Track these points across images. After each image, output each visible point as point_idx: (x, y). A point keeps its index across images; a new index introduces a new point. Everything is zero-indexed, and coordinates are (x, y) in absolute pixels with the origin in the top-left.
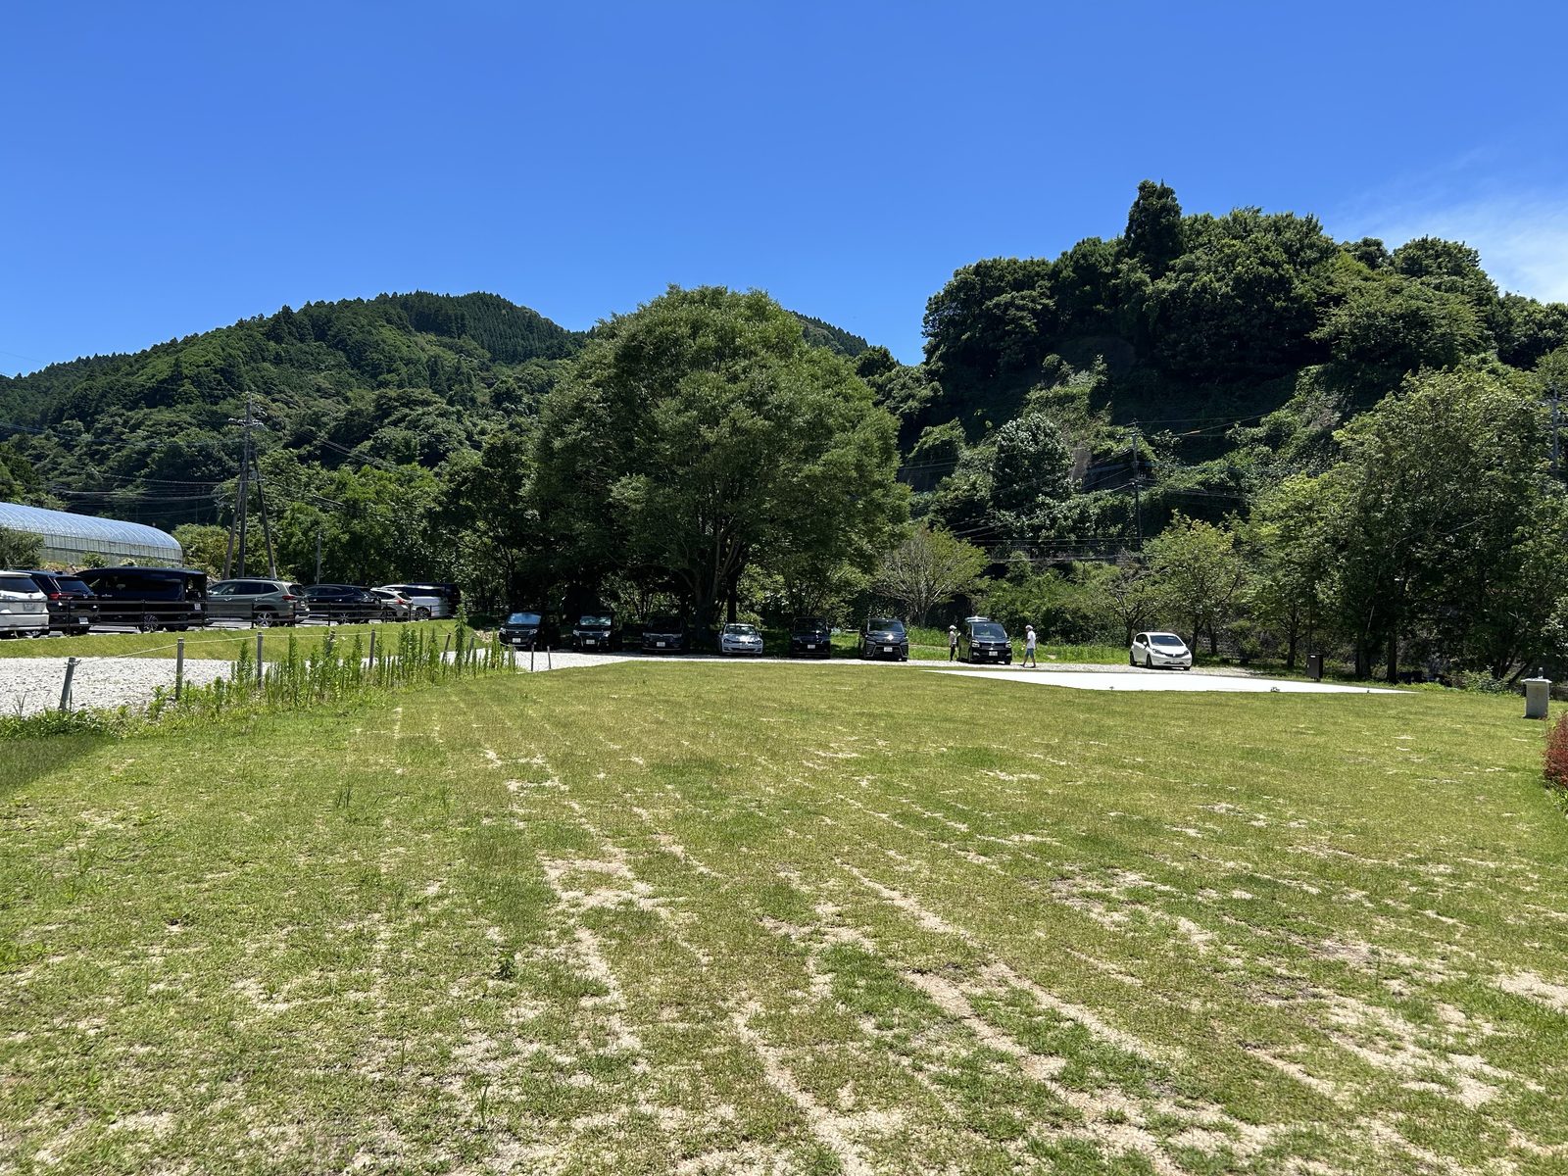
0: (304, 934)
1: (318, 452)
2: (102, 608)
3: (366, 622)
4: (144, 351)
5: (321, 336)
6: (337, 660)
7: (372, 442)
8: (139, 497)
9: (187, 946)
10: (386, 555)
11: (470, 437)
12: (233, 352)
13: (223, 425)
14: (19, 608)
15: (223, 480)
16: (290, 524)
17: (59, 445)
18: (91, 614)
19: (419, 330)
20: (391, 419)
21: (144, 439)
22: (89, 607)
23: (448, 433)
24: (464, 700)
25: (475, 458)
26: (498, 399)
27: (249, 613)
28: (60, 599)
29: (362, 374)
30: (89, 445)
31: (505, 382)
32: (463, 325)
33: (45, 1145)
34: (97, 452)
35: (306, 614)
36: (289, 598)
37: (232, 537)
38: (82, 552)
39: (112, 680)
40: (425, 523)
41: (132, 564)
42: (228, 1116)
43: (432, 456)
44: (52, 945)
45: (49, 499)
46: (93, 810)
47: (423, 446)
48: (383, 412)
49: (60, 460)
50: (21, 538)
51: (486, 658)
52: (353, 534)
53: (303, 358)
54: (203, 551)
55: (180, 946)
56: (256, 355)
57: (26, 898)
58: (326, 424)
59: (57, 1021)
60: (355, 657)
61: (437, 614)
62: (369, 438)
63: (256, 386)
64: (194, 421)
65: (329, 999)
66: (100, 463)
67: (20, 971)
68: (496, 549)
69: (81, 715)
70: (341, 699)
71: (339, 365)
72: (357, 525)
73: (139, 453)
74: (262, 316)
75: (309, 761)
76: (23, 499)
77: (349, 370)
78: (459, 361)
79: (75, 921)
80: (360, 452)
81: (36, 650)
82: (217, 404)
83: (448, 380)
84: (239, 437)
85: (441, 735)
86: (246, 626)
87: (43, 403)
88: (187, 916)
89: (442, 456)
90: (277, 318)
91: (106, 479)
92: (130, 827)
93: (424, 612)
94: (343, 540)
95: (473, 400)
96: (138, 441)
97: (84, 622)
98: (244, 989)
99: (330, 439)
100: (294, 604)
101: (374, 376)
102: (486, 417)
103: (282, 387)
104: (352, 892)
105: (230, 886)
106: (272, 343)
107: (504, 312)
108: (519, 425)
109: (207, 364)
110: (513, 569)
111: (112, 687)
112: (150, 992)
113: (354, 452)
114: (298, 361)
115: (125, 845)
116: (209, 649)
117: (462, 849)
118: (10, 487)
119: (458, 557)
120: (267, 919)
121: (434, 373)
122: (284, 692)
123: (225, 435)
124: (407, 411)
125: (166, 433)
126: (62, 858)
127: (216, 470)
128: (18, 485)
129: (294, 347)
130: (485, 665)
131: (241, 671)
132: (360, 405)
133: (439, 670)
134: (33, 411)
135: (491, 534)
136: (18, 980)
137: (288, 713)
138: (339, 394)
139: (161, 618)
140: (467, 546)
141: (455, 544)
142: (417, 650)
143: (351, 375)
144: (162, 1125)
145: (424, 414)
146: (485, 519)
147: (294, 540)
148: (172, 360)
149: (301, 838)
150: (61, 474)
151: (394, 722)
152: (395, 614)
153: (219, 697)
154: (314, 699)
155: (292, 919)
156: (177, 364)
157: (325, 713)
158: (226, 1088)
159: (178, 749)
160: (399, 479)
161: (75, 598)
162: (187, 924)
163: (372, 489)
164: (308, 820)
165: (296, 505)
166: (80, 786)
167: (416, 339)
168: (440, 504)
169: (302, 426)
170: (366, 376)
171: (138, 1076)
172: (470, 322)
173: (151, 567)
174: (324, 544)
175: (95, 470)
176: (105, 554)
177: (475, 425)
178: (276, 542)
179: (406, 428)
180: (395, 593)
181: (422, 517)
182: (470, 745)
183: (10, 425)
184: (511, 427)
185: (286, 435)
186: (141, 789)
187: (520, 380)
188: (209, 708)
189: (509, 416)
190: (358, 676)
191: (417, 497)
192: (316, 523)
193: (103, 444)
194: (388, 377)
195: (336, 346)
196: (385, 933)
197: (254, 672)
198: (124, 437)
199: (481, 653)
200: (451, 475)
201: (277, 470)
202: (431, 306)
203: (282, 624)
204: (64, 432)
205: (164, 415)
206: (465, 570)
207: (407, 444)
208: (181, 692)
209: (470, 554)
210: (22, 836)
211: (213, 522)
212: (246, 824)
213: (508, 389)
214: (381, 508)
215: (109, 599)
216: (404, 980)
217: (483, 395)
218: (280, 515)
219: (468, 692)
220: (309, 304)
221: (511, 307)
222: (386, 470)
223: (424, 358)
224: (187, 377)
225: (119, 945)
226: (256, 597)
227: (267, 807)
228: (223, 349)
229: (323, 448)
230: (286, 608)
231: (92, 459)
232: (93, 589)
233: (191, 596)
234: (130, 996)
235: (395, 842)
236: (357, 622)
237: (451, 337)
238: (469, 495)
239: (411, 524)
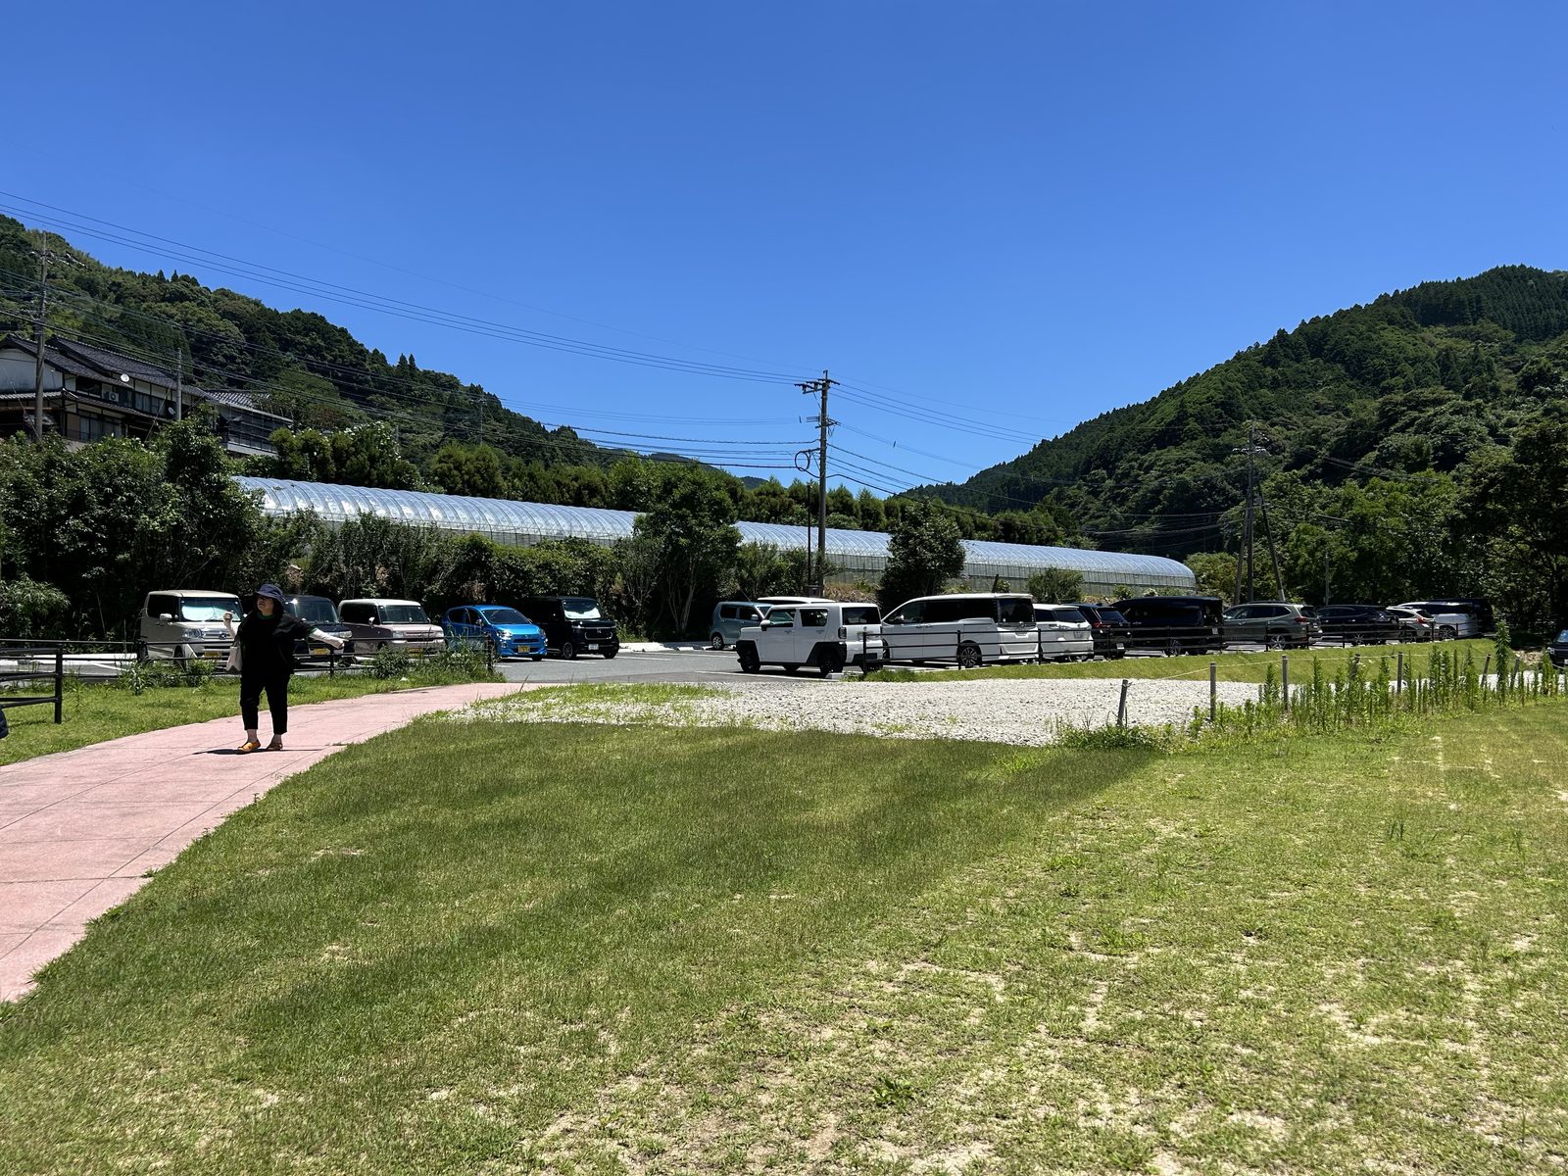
0: (1381, 969)
1: (1319, 471)
2: (1134, 634)
3: (1383, 642)
4: (1154, 398)
5: (1317, 352)
6: (1363, 684)
7: (1377, 453)
8: (1157, 532)
9: (1265, 959)
10: (1400, 571)
11: (1493, 431)
12: (1232, 384)
13: (1225, 455)
14: (1070, 635)
15: (1227, 509)
16: (1296, 546)
17: (1089, 493)
18: (1126, 640)
19: (1425, 324)
20: (1398, 425)
21: (1156, 479)
22: (1125, 633)
23: (1466, 431)
24: (1515, 731)
25: (1505, 455)
26: (1527, 385)
27: (1262, 636)
28: (1101, 627)
29: (1363, 383)
30: (1111, 489)
31: (1537, 362)
32: (1480, 309)
33: (1176, 1118)
34: (1118, 495)
35: (1319, 636)
36: (1302, 620)
37: (1240, 563)
38: (1112, 584)
39: (1153, 700)
40: (1445, 533)
41: (1153, 594)
42: (1340, 1137)
43: (1448, 458)
44: (1149, 937)
45: (1084, 540)
46: (1158, 818)
47: (1436, 449)
48: (1388, 419)
49: (1090, 505)
50: (1066, 576)
51: (1536, 683)
52: (1361, 550)
53: (1300, 378)
54: (1214, 579)
55: (1258, 958)
56: (1254, 383)
57: (1120, 891)
58: (1326, 441)
59: (1167, 1006)
60: (1381, 681)
61: (1466, 633)
62: (1374, 449)
63: (1256, 414)
64: (1199, 456)
65: (1422, 1043)
66: (1121, 504)
67: (1127, 956)
68: (1535, 556)
69: (1135, 732)
70: (1370, 725)
71: (1337, 379)
72: (1365, 540)
73: (1152, 492)
74: (1257, 345)
75: (1349, 788)
76: (1064, 542)
77: (1349, 382)
78: (1476, 350)
79: (1163, 918)
80: (1365, 464)
81: (1086, 672)
82: (1219, 436)
83: (1463, 372)
84: (1241, 465)
85: (1496, 770)
86: (1261, 649)
87: (1075, 458)
88: (1260, 930)
89: (1462, 458)
90: (1272, 343)
91: (1126, 518)
92: (1192, 837)
93: (1449, 631)
94: (1352, 558)
95: (1495, 390)
96: (1151, 480)
97: (1121, 648)
98: (1329, 1013)
99: (1331, 455)
100: (1307, 627)
101: (1376, 383)
102: (1514, 406)
103: (1280, 410)
104: (1425, 932)
105: (1295, 906)
106: (1269, 369)
107: (1531, 282)
108: (1557, 409)
109: (1209, 400)
110: (1559, 578)
111: (1153, 706)
112: (1241, 997)
113: (1358, 465)
114: (1295, 381)
115: (1192, 855)
116: (1228, 671)
117: (1551, 904)
118: (1055, 534)
119: (1487, 568)
120: (1339, 946)
121: (1445, 368)
122: (1313, 714)
123: (1227, 465)
124: (1415, 414)
125: (1175, 471)
126: (1140, 858)
127: (1220, 499)
128: (1060, 531)
129: (1290, 368)
130: (1535, 691)
131: (1268, 694)
132: (1362, 415)
133: (1479, 696)
134: (1067, 466)
135: (1529, 539)
136: (1127, 963)
137: (1317, 737)
138: (1339, 408)
139: (1183, 642)
140: (1498, 555)
141: (1483, 554)
142: (1452, 673)
143: (1351, 387)
144: (1276, 1129)
145: (1435, 415)
146: (1521, 523)
147: (1300, 562)
148: (1176, 402)
149: (1357, 866)
150: (1091, 518)
151: (1435, 752)
152: (1415, 634)
153: (1250, 719)
154: (1342, 723)
155: (1364, 951)
156: (1182, 405)
157: (1355, 738)
158: (1332, 1109)
159: (1219, 768)
160: (1411, 489)
161: (1113, 626)
162: (1260, 937)
163: (1382, 501)
164: (1360, 849)
165: (1301, 526)
166: (1143, 795)
167: (1422, 334)
168: (1464, 510)
169: (1301, 446)
170: (1368, 384)
171: (1246, 1077)
172: (1487, 303)
173: (1169, 595)
174: (1332, 564)
175: (1117, 511)
176: (1130, 585)
177: (1499, 417)
178: (1282, 565)
179: (1416, 433)
180: (1414, 611)
181: (1442, 525)
182: (1535, 783)
183: (1050, 480)
184: (1547, 412)
185: (1286, 456)
186: (1195, 803)
187: (1557, 356)
188: (1242, 729)
189: (1543, 401)
190: (1386, 700)
191: (1434, 505)
192: (1323, 542)
193: (1122, 487)
194: (1392, 381)
195: (1334, 360)
196: (1472, 984)
197: (1281, 695)
198: (1140, 479)
199: (1529, 676)
200: (1474, 478)
201: (1280, 492)
202: (1440, 295)
203: (1296, 647)
204: (1092, 481)
205: (1173, 453)
206: (1494, 583)
207: (1418, 449)
208: (1216, 714)
209: (1502, 564)
210: (1108, 836)
211: (1220, 549)
212: (1296, 846)
213: (1540, 369)
214: (1392, 521)
215: (1138, 626)
216: (1505, 1040)
217: (1507, 381)
218: (1285, 537)
219: (1519, 722)
220: (1303, 322)
221: (1540, 274)
222: (1396, 480)
223: (1433, 353)
224: (1191, 416)
225: (1204, 946)
226: (1268, 620)
227: (1315, 831)
228: (1223, 384)
229: (1326, 464)
230: (1298, 630)
231: (1115, 502)
232: (1126, 617)
233: (1210, 621)
234: (1223, 996)
235: (1464, 885)
236: (1373, 643)
237: (1465, 324)
238: (1498, 497)
239: (1428, 536)
